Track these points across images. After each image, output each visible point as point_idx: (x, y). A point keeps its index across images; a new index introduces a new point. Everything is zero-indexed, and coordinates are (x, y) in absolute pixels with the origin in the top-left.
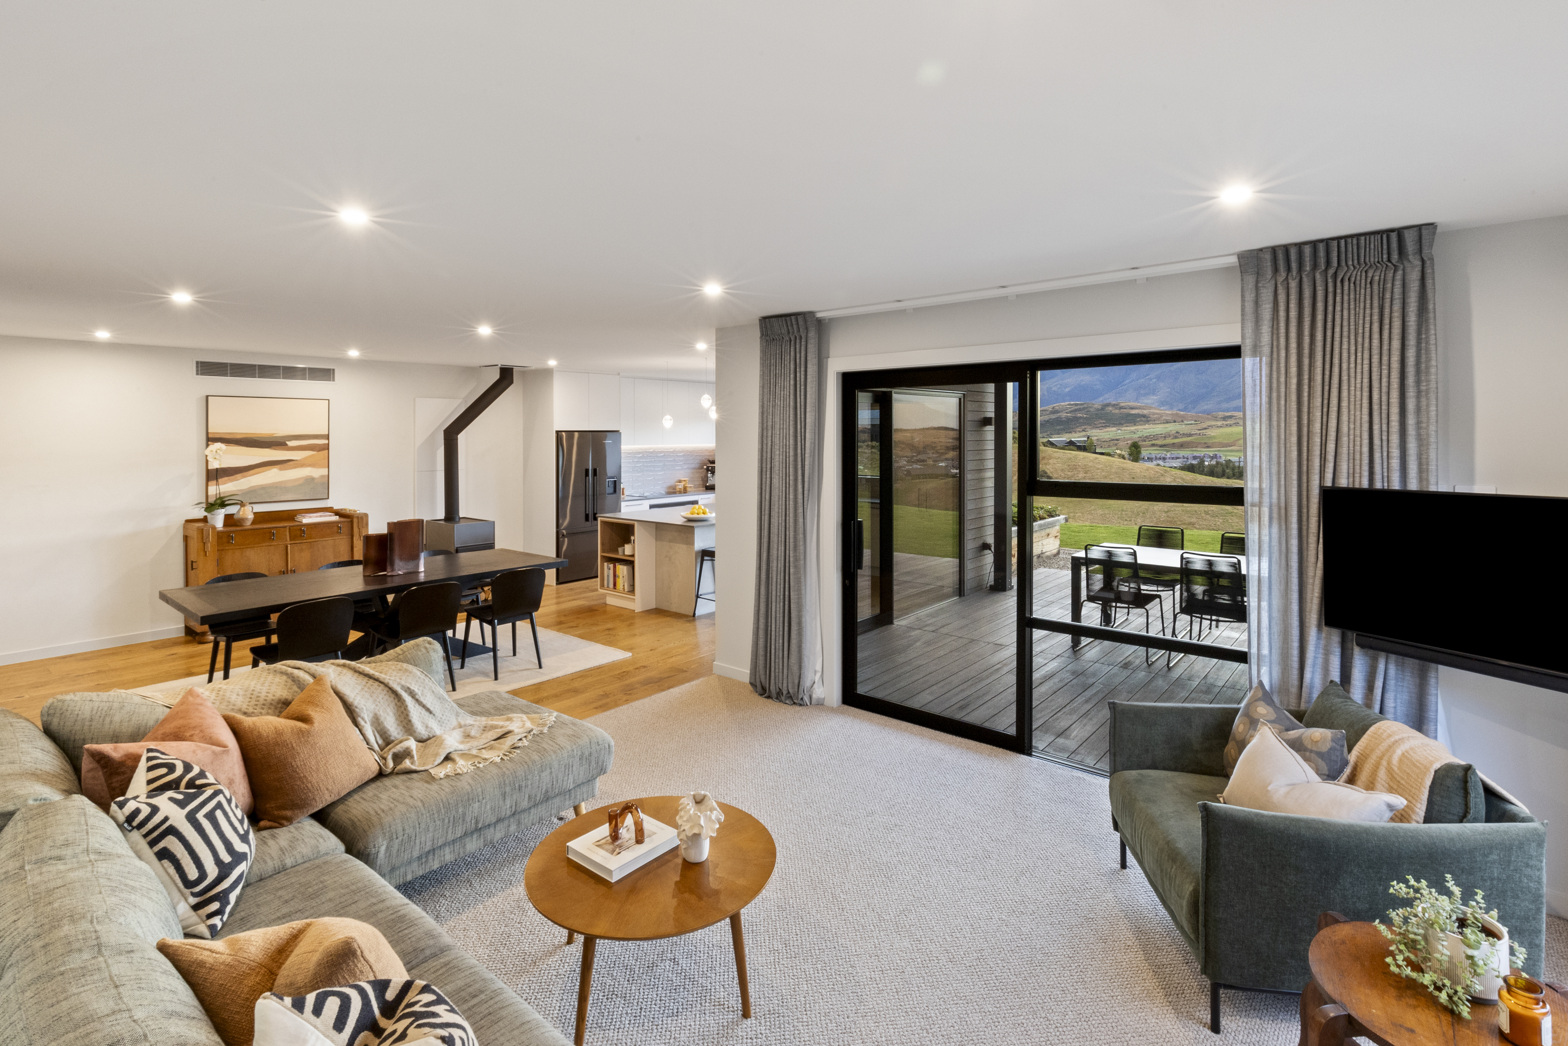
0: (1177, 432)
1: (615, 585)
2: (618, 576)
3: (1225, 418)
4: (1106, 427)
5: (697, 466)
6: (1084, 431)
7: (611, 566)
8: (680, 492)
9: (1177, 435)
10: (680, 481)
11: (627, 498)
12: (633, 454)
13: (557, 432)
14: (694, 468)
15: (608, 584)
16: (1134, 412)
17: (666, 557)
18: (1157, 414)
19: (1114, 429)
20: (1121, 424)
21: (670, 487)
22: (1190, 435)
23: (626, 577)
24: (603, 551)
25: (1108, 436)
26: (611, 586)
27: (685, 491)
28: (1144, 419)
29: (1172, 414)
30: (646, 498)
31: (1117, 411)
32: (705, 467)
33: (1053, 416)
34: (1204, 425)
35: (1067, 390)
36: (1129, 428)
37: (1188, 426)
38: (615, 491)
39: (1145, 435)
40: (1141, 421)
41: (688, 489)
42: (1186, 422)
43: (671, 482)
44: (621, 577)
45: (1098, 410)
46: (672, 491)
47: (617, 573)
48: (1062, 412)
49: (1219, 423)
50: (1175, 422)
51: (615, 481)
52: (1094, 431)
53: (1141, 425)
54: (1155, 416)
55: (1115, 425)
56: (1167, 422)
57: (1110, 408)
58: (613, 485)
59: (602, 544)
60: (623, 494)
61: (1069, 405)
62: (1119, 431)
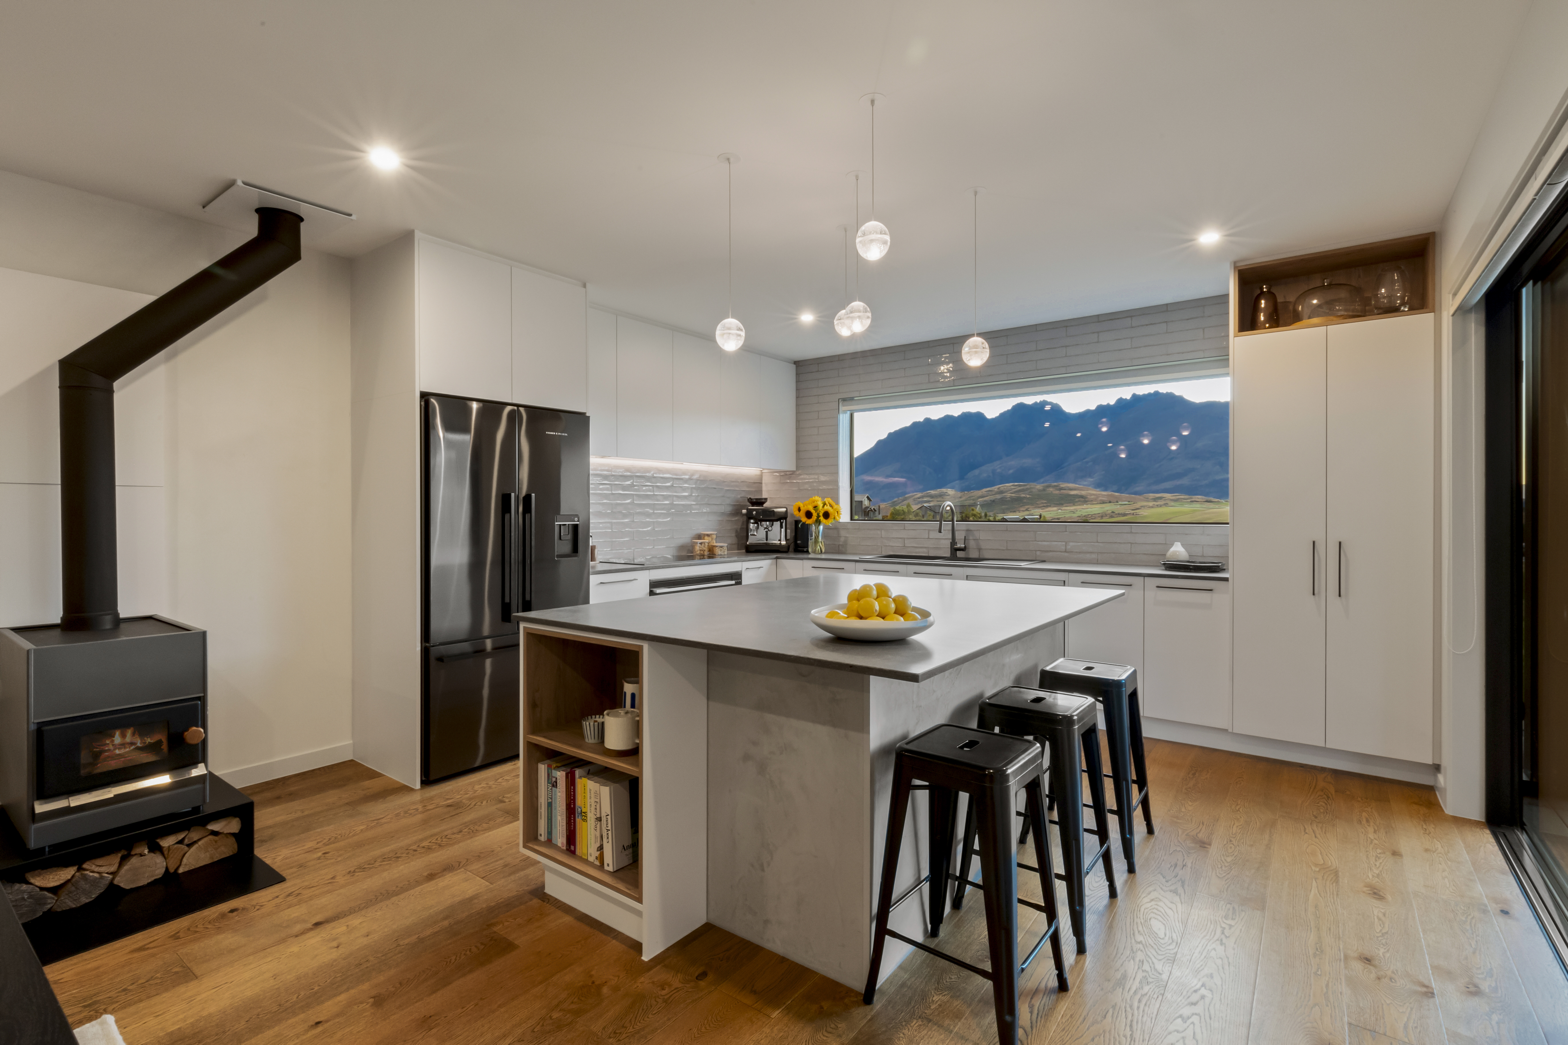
0: (1113, 512)
1: (571, 838)
2: (584, 815)
3: (1155, 499)
4: (1047, 506)
5: (729, 509)
6: (1027, 510)
7: (560, 775)
8: (702, 557)
9: (1113, 514)
10: (699, 537)
11: (601, 567)
12: (612, 477)
13: (425, 397)
14: (723, 514)
15: (550, 833)
16: (1073, 493)
17: (747, 757)
18: (1093, 495)
19: (1055, 509)
20: (1061, 504)
21: (682, 547)
22: (1125, 515)
23: (608, 824)
24: (534, 727)
25: (1050, 515)
26: (560, 840)
27: (711, 554)
28: (1081, 499)
29: (1108, 495)
30: (642, 567)
31: (1057, 492)
32: (744, 511)
33: (998, 497)
34: (1138, 505)
35: (1011, 471)
36: (1068, 508)
37: (1123, 507)
38: (575, 550)
39: (1084, 514)
40: (1079, 501)
41: (718, 551)
42: (1120, 503)
43: (684, 538)
44: (591, 817)
45: (1040, 491)
46: (686, 554)
47: (579, 801)
48: (1006, 492)
49: (1151, 504)
50: (1110, 502)
51: (576, 527)
52: (1036, 510)
53: (1080, 505)
54: (1092, 497)
55: (1056, 505)
56: (1103, 502)
57: (1051, 489)
58: (569, 537)
59: (532, 705)
60: (593, 559)
61: (1013, 486)
62: (1060, 511)
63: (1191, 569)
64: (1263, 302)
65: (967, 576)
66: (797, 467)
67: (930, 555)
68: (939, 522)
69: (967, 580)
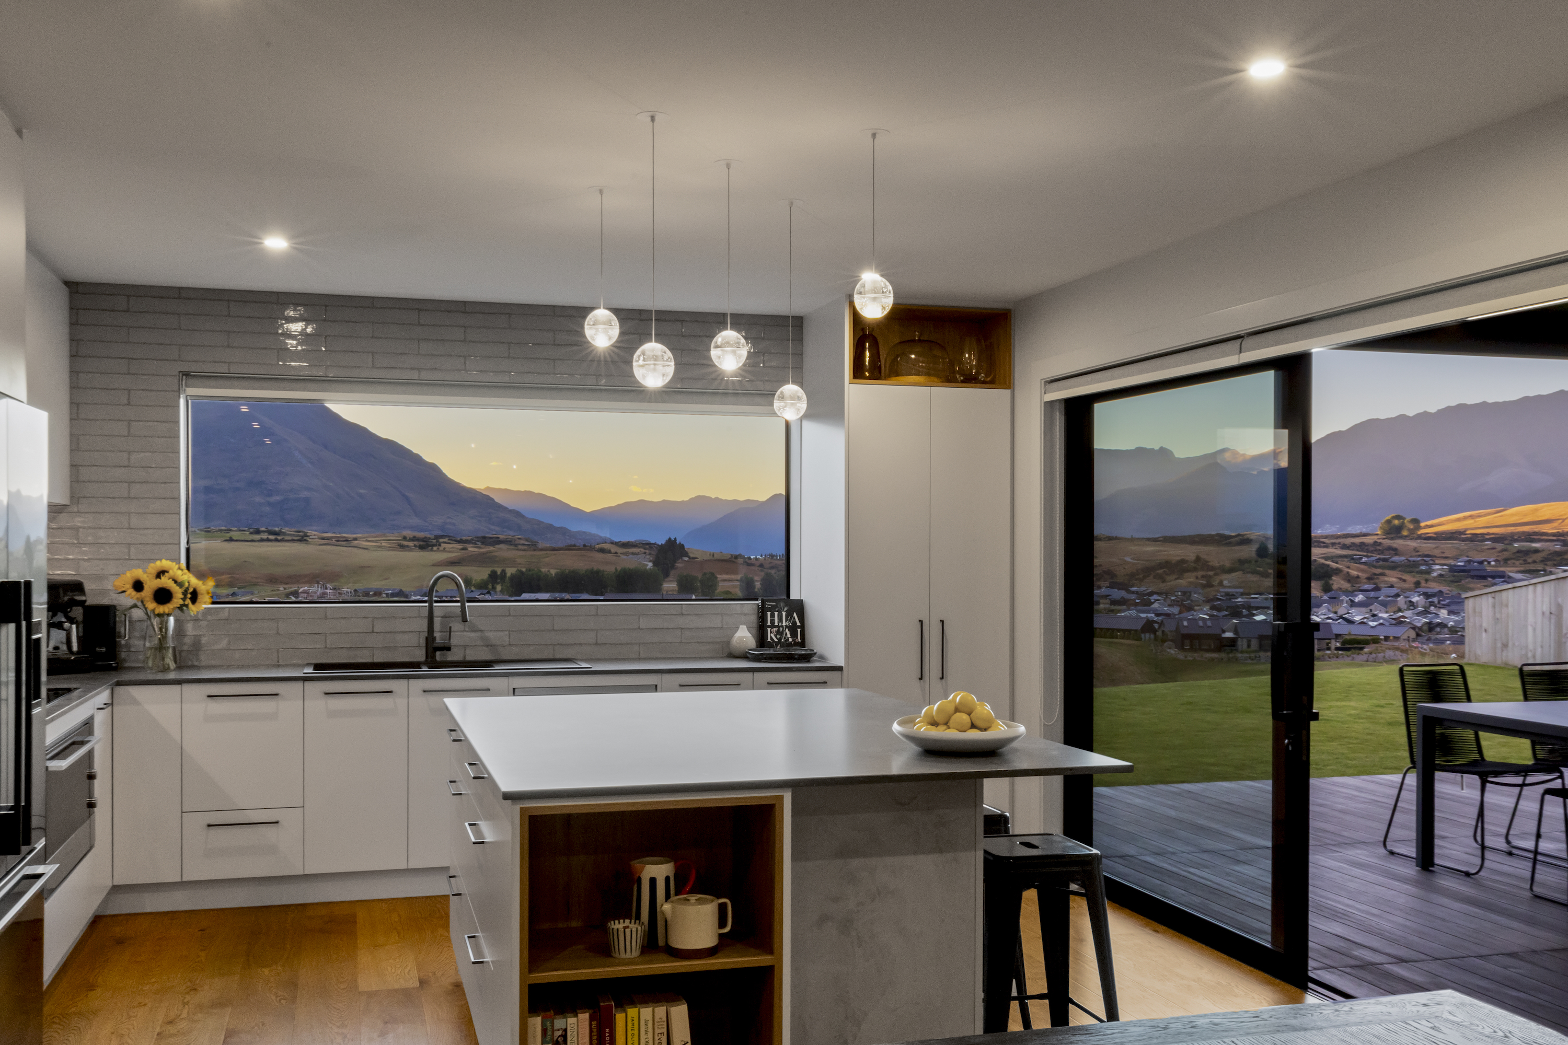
63: (795, 659)
64: (867, 344)
65: (514, 689)
66: (72, 497)
67: (376, 661)
68: (427, 604)
69: (514, 694)
